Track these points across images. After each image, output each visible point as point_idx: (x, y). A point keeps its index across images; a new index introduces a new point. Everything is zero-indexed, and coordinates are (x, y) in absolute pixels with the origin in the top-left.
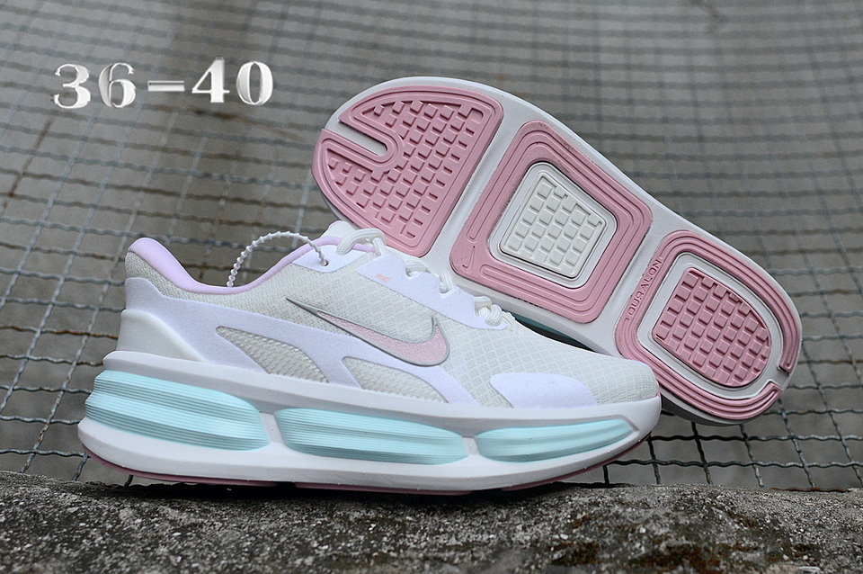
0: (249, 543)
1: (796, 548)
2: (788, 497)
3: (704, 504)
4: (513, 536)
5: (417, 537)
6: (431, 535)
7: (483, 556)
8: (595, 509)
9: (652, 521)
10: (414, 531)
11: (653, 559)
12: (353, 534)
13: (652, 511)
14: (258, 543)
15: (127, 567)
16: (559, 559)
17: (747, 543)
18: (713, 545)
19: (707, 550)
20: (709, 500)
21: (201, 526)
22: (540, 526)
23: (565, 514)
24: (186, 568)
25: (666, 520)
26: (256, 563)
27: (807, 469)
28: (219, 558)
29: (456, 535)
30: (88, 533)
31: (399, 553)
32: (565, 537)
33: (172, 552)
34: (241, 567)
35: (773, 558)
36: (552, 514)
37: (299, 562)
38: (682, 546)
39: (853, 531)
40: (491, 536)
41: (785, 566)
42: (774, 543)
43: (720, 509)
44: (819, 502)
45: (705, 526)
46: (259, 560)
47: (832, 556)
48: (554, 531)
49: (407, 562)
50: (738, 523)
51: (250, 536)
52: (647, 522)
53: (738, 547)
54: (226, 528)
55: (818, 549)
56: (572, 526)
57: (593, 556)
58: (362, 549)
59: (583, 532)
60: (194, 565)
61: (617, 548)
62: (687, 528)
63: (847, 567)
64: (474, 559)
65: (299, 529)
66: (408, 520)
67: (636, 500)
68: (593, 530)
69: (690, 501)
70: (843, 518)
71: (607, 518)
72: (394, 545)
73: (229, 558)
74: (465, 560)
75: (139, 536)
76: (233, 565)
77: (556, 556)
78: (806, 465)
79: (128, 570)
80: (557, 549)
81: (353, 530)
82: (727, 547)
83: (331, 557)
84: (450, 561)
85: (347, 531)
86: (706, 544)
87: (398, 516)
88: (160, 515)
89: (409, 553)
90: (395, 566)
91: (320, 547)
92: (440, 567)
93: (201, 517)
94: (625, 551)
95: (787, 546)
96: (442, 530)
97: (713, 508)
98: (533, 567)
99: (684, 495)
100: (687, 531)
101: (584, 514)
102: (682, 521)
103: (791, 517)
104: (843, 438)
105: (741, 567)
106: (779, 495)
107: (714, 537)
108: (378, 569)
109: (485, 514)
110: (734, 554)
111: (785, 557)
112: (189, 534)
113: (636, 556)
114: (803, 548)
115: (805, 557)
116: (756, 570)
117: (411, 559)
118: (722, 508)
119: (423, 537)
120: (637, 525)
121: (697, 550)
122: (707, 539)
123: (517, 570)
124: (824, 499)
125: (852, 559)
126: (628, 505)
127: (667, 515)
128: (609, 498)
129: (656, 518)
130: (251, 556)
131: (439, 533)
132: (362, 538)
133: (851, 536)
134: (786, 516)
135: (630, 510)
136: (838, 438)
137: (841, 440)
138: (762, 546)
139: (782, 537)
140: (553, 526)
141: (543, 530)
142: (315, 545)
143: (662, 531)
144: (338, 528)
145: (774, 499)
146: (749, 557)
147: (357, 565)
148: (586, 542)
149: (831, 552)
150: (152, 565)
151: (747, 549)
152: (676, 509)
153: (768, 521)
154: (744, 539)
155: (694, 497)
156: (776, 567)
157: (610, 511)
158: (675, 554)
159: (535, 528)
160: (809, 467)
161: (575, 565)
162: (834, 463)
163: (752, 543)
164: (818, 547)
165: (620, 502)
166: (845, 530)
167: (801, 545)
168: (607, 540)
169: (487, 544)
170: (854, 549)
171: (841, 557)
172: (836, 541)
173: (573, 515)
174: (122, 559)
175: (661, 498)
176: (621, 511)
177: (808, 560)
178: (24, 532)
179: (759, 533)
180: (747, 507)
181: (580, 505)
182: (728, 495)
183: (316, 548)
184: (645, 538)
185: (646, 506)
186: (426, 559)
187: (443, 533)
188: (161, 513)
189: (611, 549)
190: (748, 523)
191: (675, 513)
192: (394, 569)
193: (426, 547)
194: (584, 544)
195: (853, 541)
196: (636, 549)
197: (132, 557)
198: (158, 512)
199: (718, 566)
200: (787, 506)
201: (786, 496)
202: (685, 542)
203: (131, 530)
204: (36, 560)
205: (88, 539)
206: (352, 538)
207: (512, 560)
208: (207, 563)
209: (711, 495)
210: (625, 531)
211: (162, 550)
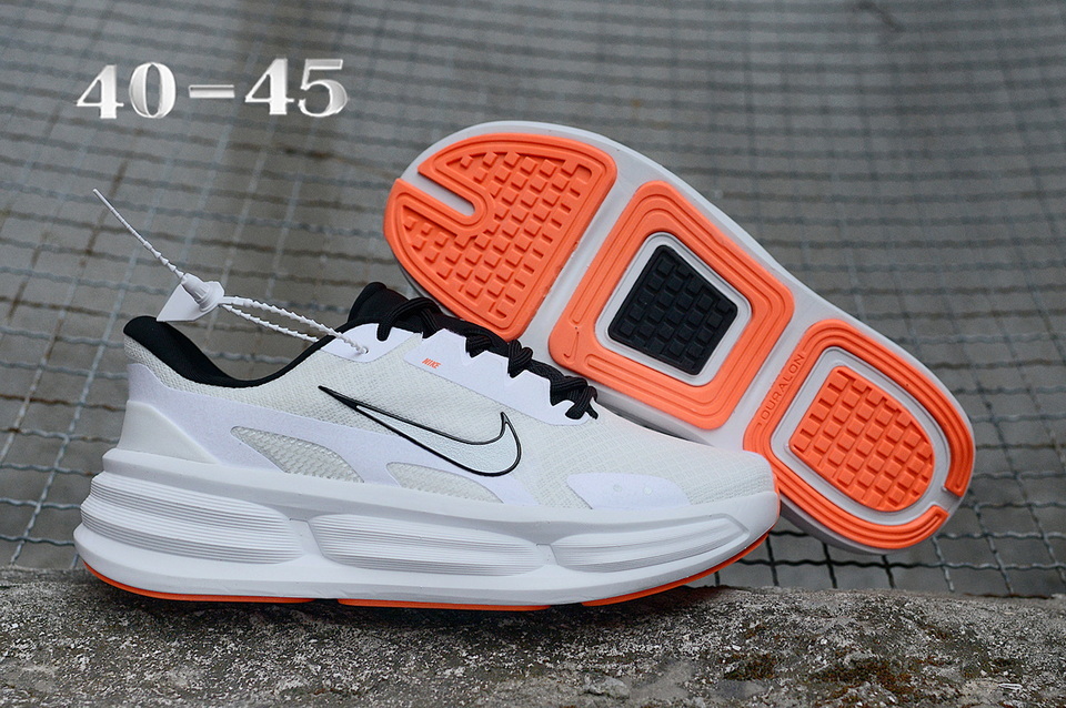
0: (392, 652)
1: (995, 662)
2: (984, 606)
3: (891, 613)
4: (681, 647)
5: (573, 646)
6: (590, 646)
7: (647, 668)
8: (770, 617)
9: (834, 632)
10: (571, 640)
11: (837, 674)
12: (504, 643)
13: (833, 620)
14: (402, 651)
15: (265, 676)
16: (731, 672)
17: (940, 656)
18: (903, 658)
19: (895, 664)
20: (895, 608)
21: (338, 633)
22: (709, 636)
23: (736, 623)
24: (328, 678)
25: (851, 630)
26: (402, 673)
27: (1004, 571)
28: (362, 667)
29: (618, 645)
30: (218, 639)
31: (556, 664)
32: (738, 648)
33: (311, 661)
34: (386, 678)
35: (969, 673)
36: (722, 623)
37: (448, 672)
38: (868, 660)
39: (1059, 644)
40: (656, 647)
41: (982, 683)
42: (970, 658)
43: (909, 618)
44: (1020, 611)
45: (892, 638)
46: (406, 671)
47: (1036, 671)
48: (725, 642)
49: (565, 674)
50: (930, 635)
51: (393, 644)
52: (829, 632)
53: (930, 661)
54: (365, 635)
55: (1020, 664)
56: (746, 636)
57: (769, 670)
58: (516, 659)
59: (758, 643)
60: (335, 675)
61: (796, 661)
62: (874, 639)
63: (1052, 684)
64: (638, 671)
65: (444, 637)
66: (563, 628)
67: (814, 607)
68: (768, 641)
69: (875, 609)
70: (1048, 629)
71: (783, 628)
72: (550, 655)
73: (372, 667)
74: (629, 672)
75: (273, 643)
76: (378, 675)
77: (728, 669)
78: (1003, 566)
79: (266, 679)
80: (729, 661)
81: (504, 639)
82: (918, 662)
83: (482, 667)
84: (612, 673)
85: (497, 640)
86: (894, 657)
87: (551, 623)
88: (293, 620)
89: (567, 664)
90: (553, 679)
91: (470, 657)
92: (603, 679)
93: (337, 623)
94: (805, 664)
95: (985, 660)
96: (601, 639)
97: (901, 618)
98: (704, 681)
99: (868, 602)
100: (874, 643)
101: (758, 623)
102: (868, 632)
103: (989, 629)
104: (1046, 536)
105: (934, 684)
106: (974, 603)
107: (904, 650)
108: (535, 681)
109: (647, 621)
110: (926, 669)
111: (983, 673)
112: (326, 641)
113: (818, 670)
114: (1003, 663)
115: (1006, 673)
116: (951, 686)
117: (570, 672)
118: (911, 617)
119: (581, 647)
120: (817, 635)
121: (885, 663)
122: (895, 652)
123: (686, 684)
124: (1026, 607)
125: (1057, 675)
126: (806, 613)
127: (851, 625)
128: (784, 605)
129: (838, 629)
130: (397, 666)
131: (598, 643)
132: (514, 647)
133: (1056, 649)
134: (983, 627)
135: (808, 619)
136: (1040, 535)
137: (1042, 538)
138: (957, 660)
139: (979, 650)
140: (724, 636)
141: (712, 640)
142: (464, 655)
143: (846, 643)
144: (487, 636)
145: (969, 608)
146: (943, 672)
147: (511, 677)
148: (761, 654)
149: (1034, 668)
150: (291, 674)
151: (941, 664)
152: (860, 618)
153: (963, 633)
154: (937, 652)
155: (879, 605)
156: (973, 684)
157: (786, 620)
158: (861, 669)
159: (704, 638)
160: (1007, 569)
161: (749, 679)
162: (1035, 565)
163: (946, 657)
164: (1020, 662)
165: (797, 610)
166: (1049, 643)
167: (1001, 660)
168: (784, 652)
169: (651, 655)
170: (1061, 665)
171: (1046, 674)
172: (1040, 656)
173: (746, 624)
174: (259, 667)
175: (842, 605)
176: (799, 619)
177: (1008, 677)
178: (151, 637)
179: (953, 646)
180: (939, 617)
181: (753, 613)
182: (917, 602)
183: (466, 657)
184: (827, 650)
185: (826, 614)
186: (585, 670)
187: (603, 642)
188: (295, 618)
189: (790, 661)
190: (940, 634)
191: (859, 623)
192: (552, 682)
193: (584, 657)
194: (759, 656)
195: (1060, 655)
196: (817, 663)
197: (268, 664)
198: (290, 617)
199: (909, 682)
200: (984, 615)
201: (982, 603)
202: (871, 655)
203: (265, 635)
204: (167, 668)
205: (219, 645)
206: (504, 647)
207: (680, 673)
208: (349, 673)
209: (897, 603)
210: (805, 643)
211: (299, 658)
